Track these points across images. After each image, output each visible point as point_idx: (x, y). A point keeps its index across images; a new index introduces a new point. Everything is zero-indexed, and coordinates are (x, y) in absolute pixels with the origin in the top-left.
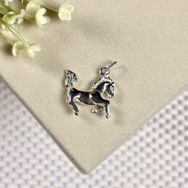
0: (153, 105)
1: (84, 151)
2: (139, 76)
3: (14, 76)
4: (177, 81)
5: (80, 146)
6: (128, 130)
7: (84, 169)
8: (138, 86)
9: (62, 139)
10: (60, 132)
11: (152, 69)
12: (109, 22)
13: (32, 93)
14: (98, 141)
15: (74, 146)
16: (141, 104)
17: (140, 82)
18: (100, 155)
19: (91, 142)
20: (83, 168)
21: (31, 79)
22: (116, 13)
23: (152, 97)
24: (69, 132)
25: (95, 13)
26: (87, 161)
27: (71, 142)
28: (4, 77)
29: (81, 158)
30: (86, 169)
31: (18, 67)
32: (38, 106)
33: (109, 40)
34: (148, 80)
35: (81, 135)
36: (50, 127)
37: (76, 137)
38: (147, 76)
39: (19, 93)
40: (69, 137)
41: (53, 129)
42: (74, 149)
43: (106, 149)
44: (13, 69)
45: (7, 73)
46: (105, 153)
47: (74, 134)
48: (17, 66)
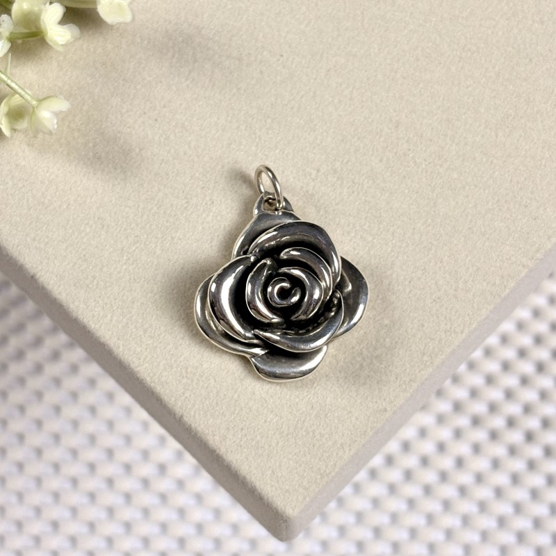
0: (451, 328)
1: (280, 465)
2: (407, 257)
3: (78, 285)
4: (510, 262)
5: (267, 451)
6: (392, 399)
7: (284, 512)
8: (407, 283)
9: (217, 438)
10: (211, 421)
11: (438, 236)
12: (315, 125)
13: (127, 324)
14: (316, 434)
15: (253, 453)
16: (420, 328)
17: (413, 272)
18: (322, 471)
19: (295, 440)
20: (280, 511)
21: (121, 289)
22: (331, 99)
23: (446, 309)
24: (234, 418)
25: (276, 103)
26: (291, 491)
27: (242, 443)
28: (50, 287)
29: (273, 483)
30: (289, 506)
31: (86, 260)
32: (147, 357)
33: (318, 171)
34: (432, 264)
35: (268, 424)
36: (184, 409)
38: (428, 255)
39: (93, 326)
40: (236, 430)
41: (192, 414)
42: (253, 462)
43: (337, 454)
44: (72, 264)
45: (58, 276)
46: (335, 465)
47: (248, 423)
48: (82, 256)
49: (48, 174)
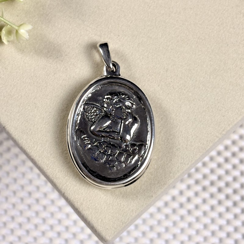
0: (183, 162)
1: (105, 218)
3: (23, 132)
4: (211, 135)
5: (100, 211)
7: (105, 238)
8: (166, 141)
9: (79, 204)
10: (77, 196)
11: (181, 121)
12: (131, 68)
13: (43, 151)
14: (121, 205)
15: (94, 211)
17: (169, 136)
18: (123, 221)
19: (112, 206)
20: (103, 237)
21: (42, 135)
22: (139, 57)
23: (182, 153)
24: (87, 195)
26: (109, 229)
27: (89, 206)
29: (101, 225)
30: (108, 237)
31: (27, 121)
32: (51, 166)
34: (177, 133)
35: (101, 199)
36: (65, 190)
37: (96, 201)
38: (176, 129)
39: (28, 151)
41: (69, 192)
42: (93, 215)
43: (130, 214)
44: (21, 123)
45: (15, 128)
46: (129, 219)
47: (93, 198)
48: (26, 119)
49: (13, 82)
